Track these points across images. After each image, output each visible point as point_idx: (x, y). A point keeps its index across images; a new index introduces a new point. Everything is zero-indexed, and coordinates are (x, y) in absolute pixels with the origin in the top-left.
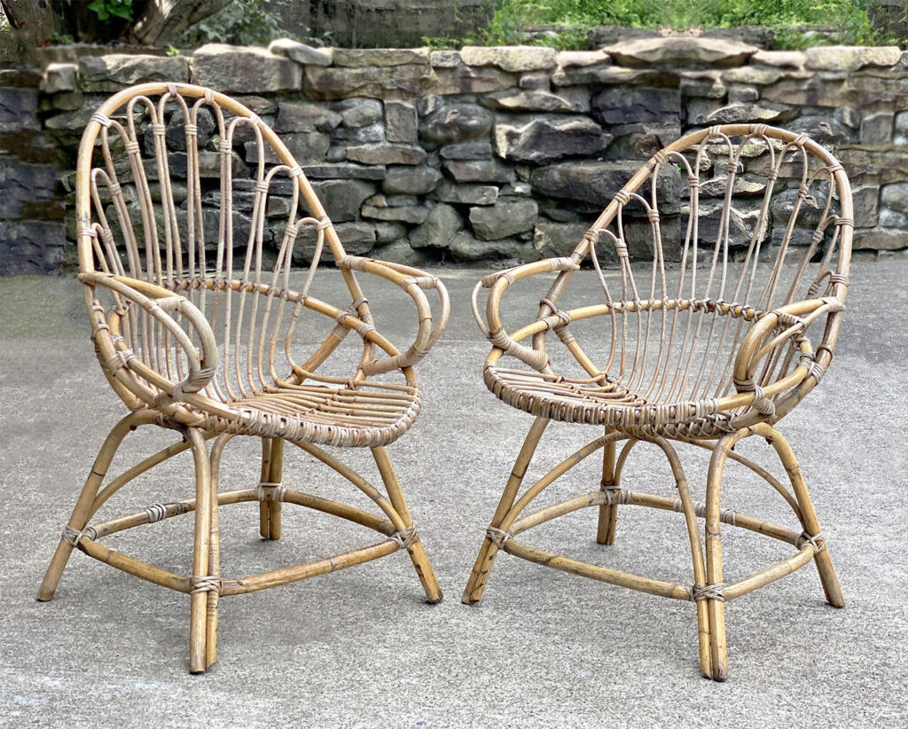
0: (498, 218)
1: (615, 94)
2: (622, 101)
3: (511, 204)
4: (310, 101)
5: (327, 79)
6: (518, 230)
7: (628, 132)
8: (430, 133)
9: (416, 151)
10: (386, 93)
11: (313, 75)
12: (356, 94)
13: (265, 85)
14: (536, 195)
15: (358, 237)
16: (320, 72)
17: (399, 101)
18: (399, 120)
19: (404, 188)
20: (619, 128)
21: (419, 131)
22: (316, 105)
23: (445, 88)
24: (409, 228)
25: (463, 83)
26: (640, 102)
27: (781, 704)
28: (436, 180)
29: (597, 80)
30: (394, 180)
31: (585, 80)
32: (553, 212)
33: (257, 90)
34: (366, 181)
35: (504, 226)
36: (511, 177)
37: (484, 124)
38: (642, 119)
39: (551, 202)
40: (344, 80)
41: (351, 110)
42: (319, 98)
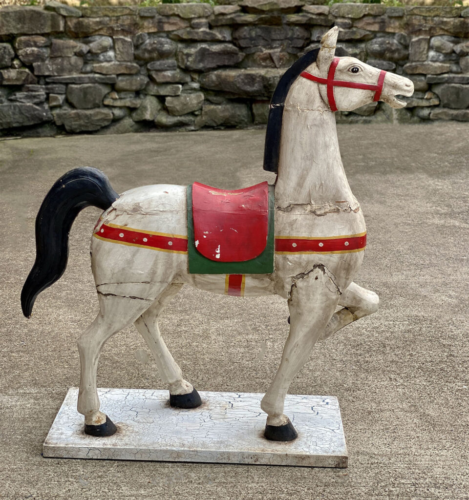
0: (182, 103)
1: (246, 30)
2: (250, 34)
3: (189, 95)
4: (71, 38)
5: (79, 25)
6: (193, 109)
7: (253, 51)
8: (141, 55)
9: (133, 66)
10: (115, 32)
11: (71, 22)
12: (97, 33)
13: (43, 29)
14: (203, 89)
15: (103, 116)
16: (75, 21)
17: (122, 37)
18: (123, 48)
19: (128, 88)
20: (248, 49)
21: (134, 54)
22: (74, 40)
23: (149, 28)
24: (131, 110)
25: (159, 25)
26: (259, 34)
27: (397, 385)
28: (146, 82)
29: (235, 22)
30: (122, 83)
31: (228, 23)
32: (213, 98)
33: (39, 32)
34: (105, 84)
35: (185, 107)
36: (188, 79)
37: (172, 49)
38: (261, 44)
39: (211, 92)
40: (90, 25)
41: (94, 43)
42: (76, 36)
